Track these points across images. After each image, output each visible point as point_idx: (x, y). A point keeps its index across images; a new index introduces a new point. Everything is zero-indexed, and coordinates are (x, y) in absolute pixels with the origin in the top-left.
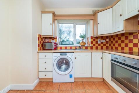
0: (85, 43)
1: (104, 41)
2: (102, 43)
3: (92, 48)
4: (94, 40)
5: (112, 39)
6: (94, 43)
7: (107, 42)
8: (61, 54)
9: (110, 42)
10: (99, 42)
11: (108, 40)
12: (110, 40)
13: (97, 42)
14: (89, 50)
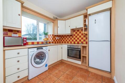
0: (48, 39)
1: (58, 38)
2: (58, 39)
3: (53, 42)
4: (54, 37)
5: (62, 37)
6: (54, 39)
7: (60, 39)
8: (37, 49)
9: (61, 39)
10: (57, 39)
11: (60, 37)
12: (61, 37)
13: (55, 39)
14: (52, 44)
